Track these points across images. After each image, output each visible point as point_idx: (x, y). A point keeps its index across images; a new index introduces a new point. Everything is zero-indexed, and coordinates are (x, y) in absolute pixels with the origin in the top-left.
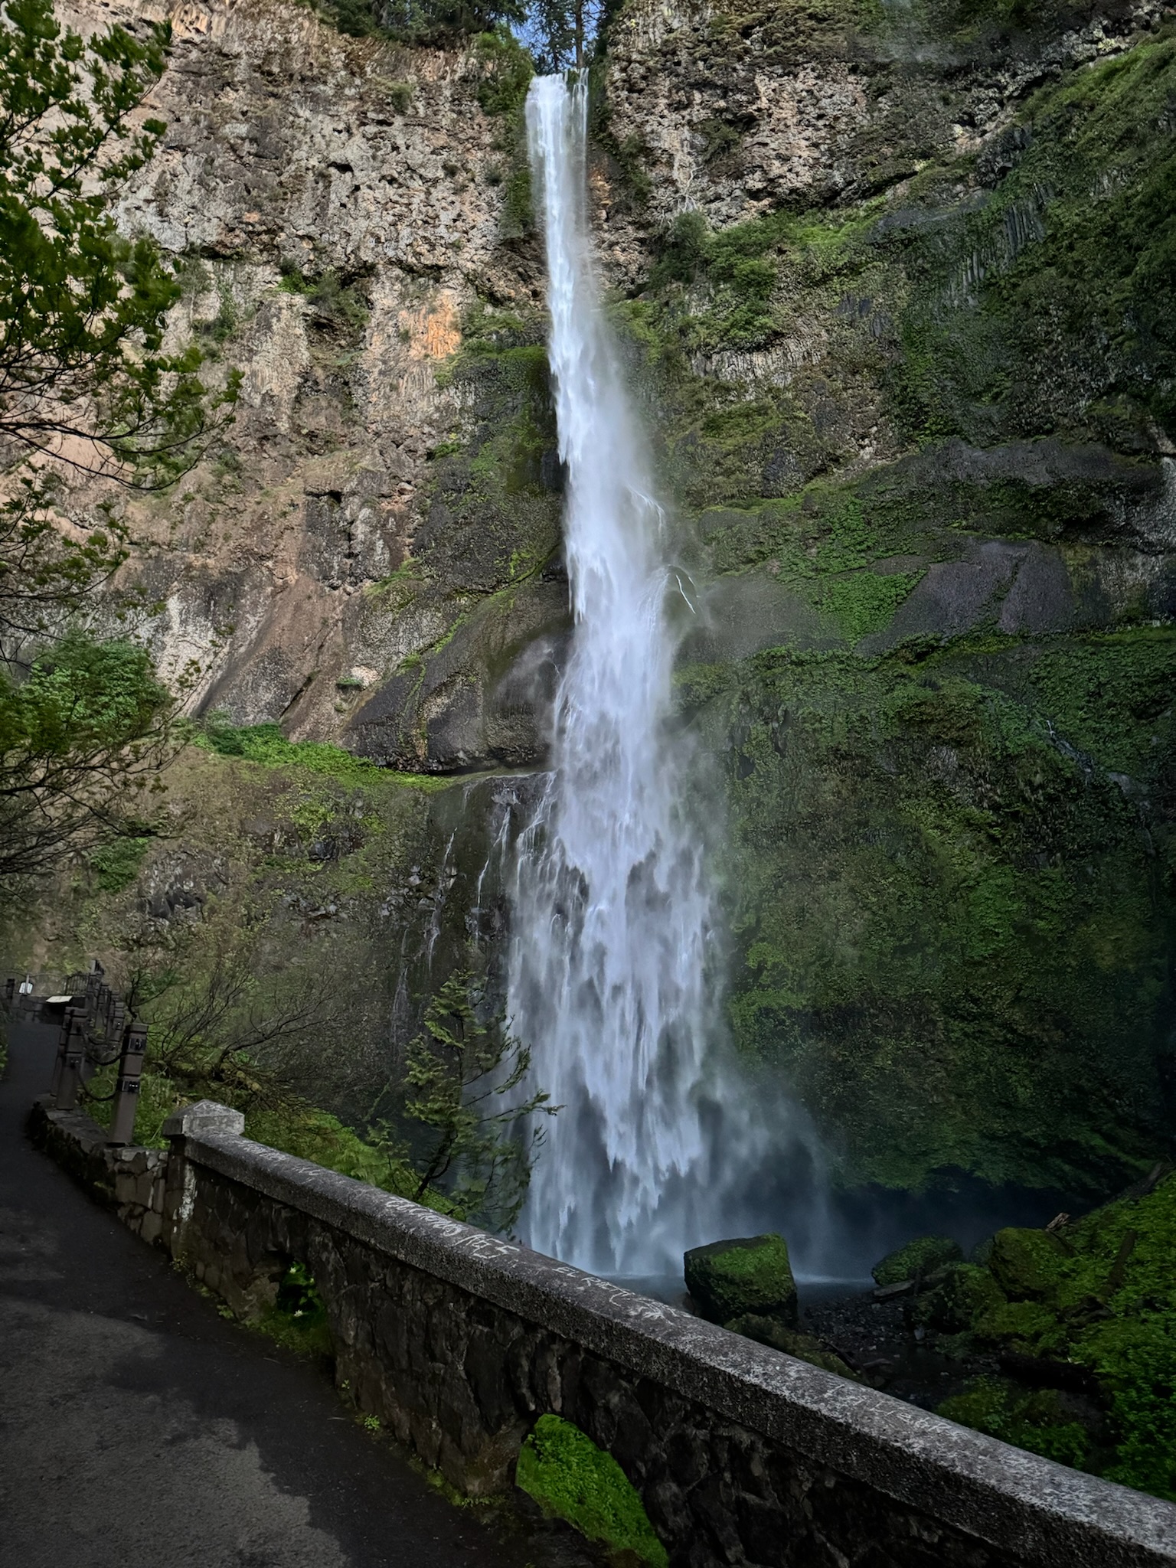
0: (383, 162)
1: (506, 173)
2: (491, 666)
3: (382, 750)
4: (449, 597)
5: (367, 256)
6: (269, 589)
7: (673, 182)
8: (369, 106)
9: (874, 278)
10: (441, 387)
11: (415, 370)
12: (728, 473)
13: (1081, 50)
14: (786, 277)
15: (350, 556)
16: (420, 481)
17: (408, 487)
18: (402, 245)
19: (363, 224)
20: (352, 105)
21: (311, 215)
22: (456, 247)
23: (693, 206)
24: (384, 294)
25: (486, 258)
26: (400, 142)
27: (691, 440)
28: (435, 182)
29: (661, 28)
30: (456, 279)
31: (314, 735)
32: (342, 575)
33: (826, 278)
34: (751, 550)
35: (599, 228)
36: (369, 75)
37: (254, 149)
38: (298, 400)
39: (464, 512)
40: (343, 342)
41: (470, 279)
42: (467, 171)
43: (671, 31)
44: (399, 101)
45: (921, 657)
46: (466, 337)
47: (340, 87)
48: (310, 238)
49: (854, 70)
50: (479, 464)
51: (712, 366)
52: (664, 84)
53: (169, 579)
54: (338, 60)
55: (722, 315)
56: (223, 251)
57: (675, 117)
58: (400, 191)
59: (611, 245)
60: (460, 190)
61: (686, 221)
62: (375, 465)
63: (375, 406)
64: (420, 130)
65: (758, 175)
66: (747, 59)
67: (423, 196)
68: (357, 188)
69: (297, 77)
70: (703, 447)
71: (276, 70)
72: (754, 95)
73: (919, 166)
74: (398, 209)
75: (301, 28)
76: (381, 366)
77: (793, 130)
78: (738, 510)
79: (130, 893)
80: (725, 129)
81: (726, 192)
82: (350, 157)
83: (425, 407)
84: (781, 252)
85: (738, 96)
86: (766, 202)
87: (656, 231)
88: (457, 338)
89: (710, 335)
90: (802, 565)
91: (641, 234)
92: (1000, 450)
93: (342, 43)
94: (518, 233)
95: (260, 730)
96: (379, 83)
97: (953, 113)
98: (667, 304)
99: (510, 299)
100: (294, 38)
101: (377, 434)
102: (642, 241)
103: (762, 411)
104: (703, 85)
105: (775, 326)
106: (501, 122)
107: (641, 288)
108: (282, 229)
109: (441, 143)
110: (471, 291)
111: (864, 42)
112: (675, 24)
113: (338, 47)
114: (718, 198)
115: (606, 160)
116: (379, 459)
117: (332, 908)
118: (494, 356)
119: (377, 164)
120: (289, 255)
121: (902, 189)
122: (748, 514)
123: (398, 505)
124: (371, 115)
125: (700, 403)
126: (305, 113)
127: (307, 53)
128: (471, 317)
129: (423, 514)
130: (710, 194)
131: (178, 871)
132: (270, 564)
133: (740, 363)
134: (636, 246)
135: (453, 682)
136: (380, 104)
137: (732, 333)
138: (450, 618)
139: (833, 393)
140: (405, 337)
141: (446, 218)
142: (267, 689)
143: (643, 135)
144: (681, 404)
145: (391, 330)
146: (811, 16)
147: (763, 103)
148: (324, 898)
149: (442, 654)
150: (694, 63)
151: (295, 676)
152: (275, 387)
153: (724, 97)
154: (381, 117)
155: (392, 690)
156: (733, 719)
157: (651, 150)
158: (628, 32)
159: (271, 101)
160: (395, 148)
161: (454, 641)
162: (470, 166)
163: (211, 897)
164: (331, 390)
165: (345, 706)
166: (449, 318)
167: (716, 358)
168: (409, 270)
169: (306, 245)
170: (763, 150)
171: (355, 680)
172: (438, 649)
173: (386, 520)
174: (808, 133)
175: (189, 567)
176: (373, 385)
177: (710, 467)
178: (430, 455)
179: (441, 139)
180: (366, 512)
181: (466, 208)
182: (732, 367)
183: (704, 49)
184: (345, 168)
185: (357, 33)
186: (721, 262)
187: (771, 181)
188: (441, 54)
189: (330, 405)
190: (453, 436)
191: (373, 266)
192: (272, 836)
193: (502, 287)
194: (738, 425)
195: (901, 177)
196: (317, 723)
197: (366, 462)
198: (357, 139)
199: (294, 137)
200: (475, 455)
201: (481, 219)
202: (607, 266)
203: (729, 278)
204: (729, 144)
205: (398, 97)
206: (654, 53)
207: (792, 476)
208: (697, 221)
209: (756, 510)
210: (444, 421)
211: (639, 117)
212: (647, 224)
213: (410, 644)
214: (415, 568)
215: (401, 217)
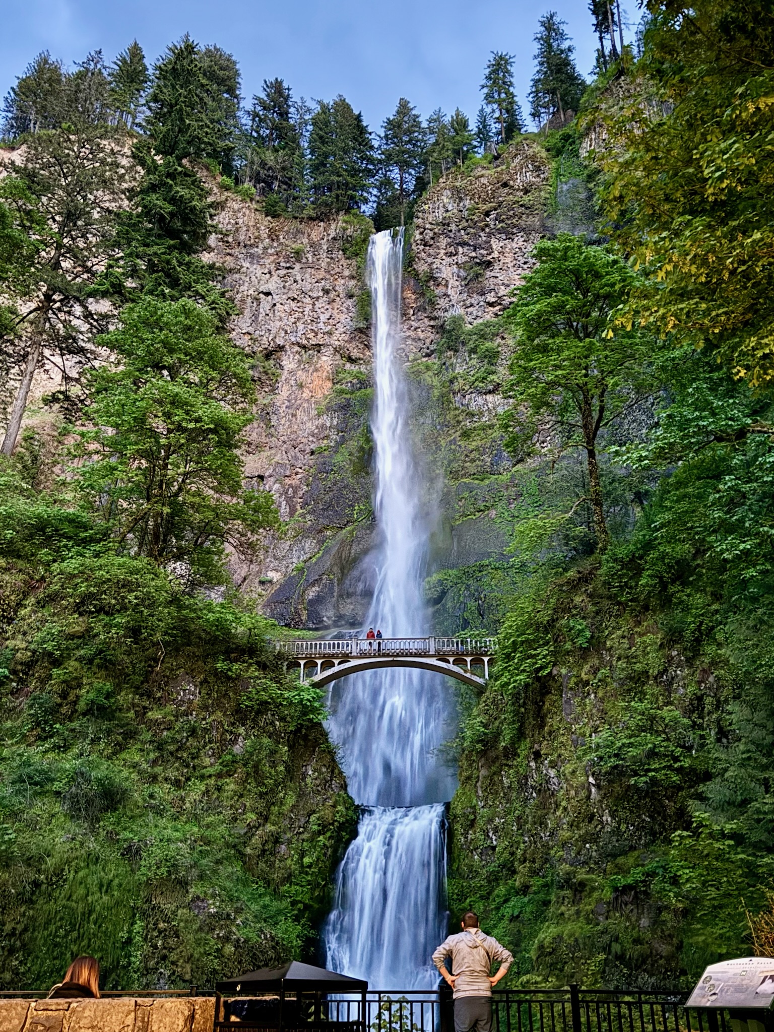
0: (289, 290)
1: (357, 291)
2: (342, 569)
3: (282, 617)
4: (321, 531)
5: (279, 341)
7: (449, 296)
8: (281, 259)
10: (319, 415)
11: (306, 405)
12: (472, 461)
14: (506, 352)
16: (307, 467)
17: (300, 471)
18: (299, 334)
19: (278, 324)
20: (272, 258)
21: (250, 321)
22: (330, 333)
23: (459, 311)
24: (289, 362)
25: (346, 339)
26: (298, 278)
27: (453, 442)
28: (318, 298)
29: (442, 210)
30: (328, 351)
34: (481, 505)
35: (409, 319)
36: (282, 240)
39: (329, 485)
40: (267, 390)
41: (336, 350)
42: (335, 291)
43: (447, 211)
44: (298, 255)
46: (334, 384)
47: (265, 248)
48: (250, 334)
49: (543, 238)
50: (338, 458)
51: (465, 402)
52: (443, 242)
54: (264, 233)
55: (472, 373)
57: (449, 260)
58: (299, 305)
59: (416, 329)
60: (331, 302)
61: (455, 318)
62: (282, 459)
63: (282, 425)
64: (309, 270)
65: (493, 294)
66: (487, 230)
67: (311, 307)
68: (275, 305)
69: (242, 244)
70: (460, 446)
71: (231, 240)
72: (490, 250)
74: (297, 315)
75: (244, 215)
76: (287, 403)
77: (512, 270)
78: (477, 482)
80: (477, 268)
81: (476, 302)
82: (271, 288)
83: (310, 426)
84: (503, 338)
85: (482, 251)
86: (498, 308)
87: (439, 322)
88: (330, 384)
89: (465, 385)
90: (506, 514)
91: (432, 323)
93: (266, 223)
94: (363, 324)
96: (287, 246)
98: (444, 364)
99: (359, 359)
100: (241, 221)
101: (284, 442)
102: (433, 327)
103: (491, 427)
104: (463, 244)
105: (498, 381)
106: (354, 263)
107: (433, 352)
108: (234, 330)
109: (321, 277)
110: (338, 357)
111: (549, 223)
112: (450, 208)
114: (472, 305)
115: (412, 283)
116: (285, 456)
118: (348, 396)
119: (286, 291)
120: (237, 343)
122: (482, 484)
123: (295, 481)
124: (282, 264)
125: (459, 422)
126: (246, 264)
127: (248, 230)
128: (338, 373)
129: (307, 486)
130: (468, 303)
133: (480, 400)
134: (429, 329)
135: (321, 579)
136: (287, 258)
137: (476, 384)
138: (321, 542)
140: (301, 386)
141: (323, 318)
143: (432, 270)
144: (449, 422)
145: (293, 382)
146: (522, 206)
147: (496, 254)
149: (316, 563)
150: (459, 231)
151: (238, 578)
153: (475, 250)
154: (288, 265)
155: (289, 584)
156: (461, 599)
157: (437, 278)
158: (424, 212)
159: (228, 258)
160: (295, 281)
161: (322, 556)
162: (337, 288)
164: (259, 417)
165: (264, 592)
166: (325, 374)
167: (468, 397)
168: (304, 347)
169: (247, 337)
170: (495, 280)
171: (269, 578)
172: (314, 560)
173: (288, 490)
174: (518, 272)
176: (283, 414)
177: (463, 458)
178: (312, 453)
179: (321, 275)
180: (277, 486)
182: (476, 402)
183: (464, 224)
184: (268, 294)
185: (275, 216)
186: (471, 345)
187: (499, 298)
188: (322, 224)
189: (259, 426)
190: (325, 441)
191: (283, 347)
193: (355, 354)
194: (479, 435)
197: (277, 458)
198: (275, 278)
199: (240, 279)
200: (336, 452)
201: (342, 317)
202: (414, 339)
203: (475, 353)
204: (478, 275)
205: (297, 253)
206: (438, 224)
207: (506, 464)
208: (461, 318)
209: (487, 482)
210: (321, 433)
211: (430, 260)
212: (435, 318)
213: (299, 558)
214: (303, 516)
215: (299, 319)
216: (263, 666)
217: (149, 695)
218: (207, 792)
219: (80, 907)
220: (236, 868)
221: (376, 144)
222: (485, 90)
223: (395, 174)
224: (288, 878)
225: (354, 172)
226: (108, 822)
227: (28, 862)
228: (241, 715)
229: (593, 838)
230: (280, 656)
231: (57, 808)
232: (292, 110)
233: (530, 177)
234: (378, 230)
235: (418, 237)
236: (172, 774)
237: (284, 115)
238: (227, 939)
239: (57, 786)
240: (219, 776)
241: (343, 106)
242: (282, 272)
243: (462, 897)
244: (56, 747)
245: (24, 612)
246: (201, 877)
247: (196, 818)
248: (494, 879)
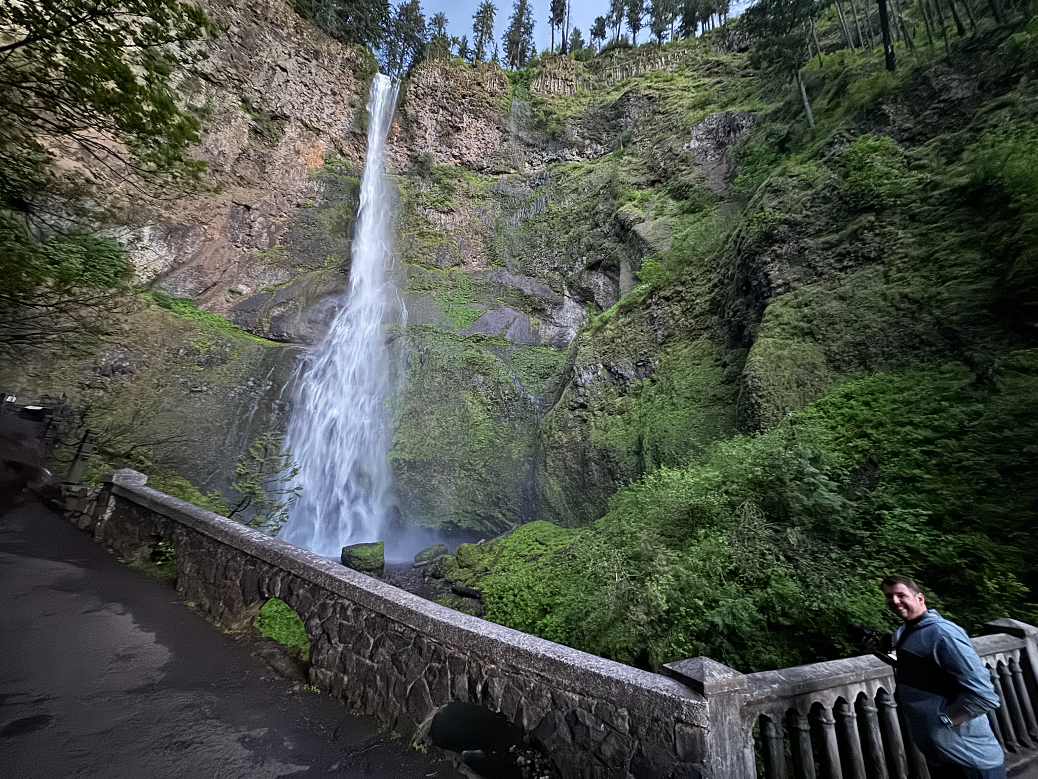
0: (303, 76)
1: (358, 105)
2: (307, 300)
3: (246, 323)
4: (294, 266)
5: (286, 111)
6: (203, 238)
7: (425, 139)
8: (302, 49)
9: (490, 203)
10: (309, 180)
11: (299, 168)
12: (424, 254)
13: (568, 156)
14: (460, 191)
15: (248, 235)
16: (291, 215)
17: (285, 215)
18: (304, 114)
19: (288, 97)
20: (294, 45)
21: (263, 82)
23: (431, 151)
24: (291, 131)
25: (342, 135)
26: (313, 71)
27: (412, 237)
28: (326, 94)
29: (433, 79)
30: (326, 138)
31: (212, 309)
32: (243, 242)
33: (473, 197)
34: (426, 285)
35: (392, 143)
36: (305, 37)
37: (240, 41)
38: (238, 159)
39: (309, 234)
40: (266, 143)
41: (333, 140)
42: (341, 96)
43: (436, 82)
44: (317, 54)
45: (478, 341)
46: (326, 163)
47: (289, 35)
48: (260, 92)
49: (498, 128)
50: (320, 216)
51: (425, 213)
52: (430, 100)
53: (148, 218)
54: (291, 23)
55: (433, 195)
56: (212, 79)
57: (431, 115)
58: (309, 91)
59: (396, 152)
60: (336, 103)
61: (427, 155)
62: (270, 201)
63: (276, 176)
64: (323, 70)
65: (457, 150)
66: (462, 107)
67: (319, 98)
68: (288, 81)
69: (269, 20)
70: (416, 241)
71: (259, 12)
72: (462, 120)
73: (512, 171)
74: (306, 98)
76: (283, 160)
77: (473, 140)
78: (424, 269)
79: (90, 361)
80: (449, 128)
81: (444, 151)
82: (288, 67)
83: (301, 185)
84: (459, 181)
85: (456, 118)
86: (458, 161)
87: (416, 154)
88: (322, 162)
89: (427, 201)
90: (444, 296)
91: (409, 153)
92: (518, 278)
93: (295, 17)
94: (358, 131)
95: (183, 300)
96: (309, 42)
97: (526, 158)
98: (413, 183)
99: (349, 155)
101: (275, 188)
102: (409, 156)
103: (441, 236)
104: (444, 108)
105: (452, 207)
106: (360, 84)
107: (405, 173)
108: (246, 82)
110: (332, 146)
111: (503, 120)
112: (439, 81)
113: (292, 18)
114: (441, 152)
115: (401, 118)
116: (273, 199)
117: (205, 388)
118: (337, 176)
119: (300, 75)
120: (247, 95)
121: (505, 176)
122: (428, 271)
123: (279, 221)
124: (302, 54)
125: (418, 225)
126: (270, 38)
127: (276, 13)
128: (330, 156)
129: (289, 228)
130: (438, 149)
131: (121, 356)
132: (206, 227)
133: (437, 215)
134: (406, 156)
135: (288, 303)
136: (307, 52)
137: (436, 203)
138: (292, 275)
139: (468, 239)
140: (297, 152)
141: (327, 111)
142: (191, 282)
143: (417, 116)
144: (411, 222)
145: (291, 147)
146: (487, 102)
147: (465, 125)
148: (201, 383)
149: (285, 290)
150: (443, 98)
151: (208, 281)
152: (227, 150)
153: (451, 116)
154: (306, 57)
155: (256, 300)
156: (406, 347)
157: (420, 123)
158: (420, 74)
159: (253, 24)
160: (310, 72)
161: (292, 286)
162: (343, 95)
163: (138, 371)
164: (256, 161)
165: (231, 300)
166: (320, 153)
167: (428, 210)
168: (306, 126)
169: (257, 94)
170: (461, 142)
171: (239, 290)
172: (284, 287)
173: (271, 226)
174: (478, 143)
175: (160, 216)
176: (277, 167)
177: (417, 249)
178: (298, 206)
179: (333, 79)
180: (261, 219)
181: (338, 111)
182: (433, 216)
183: (446, 95)
184: (284, 70)
185: (303, 17)
186: (437, 176)
187: (462, 154)
188: (340, 44)
189: (254, 167)
190: (311, 201)
191: (288, 117)
192: (179, 351)
193: (346, 150)
194: (431, 238)
195: (506, 173)
196: (215, 304)
197: (267, 198)
198: (293, 61)
199: (262, 45)
200: (319, 212)
201: (343, 118)
202: (393, 159)
203: (439, 183)
204: (449, 134)
206: (428, 87)
207: (447, 263)
208: (431, 157)
209: (431, 271)
210: (308, 193)
211: (418, 109)
212: (411, 150)
213: (270, 281)
214: (280, 249)
215: (306, 102)
233: (496, 87)
234: (382, 73)
242: (301, 60)
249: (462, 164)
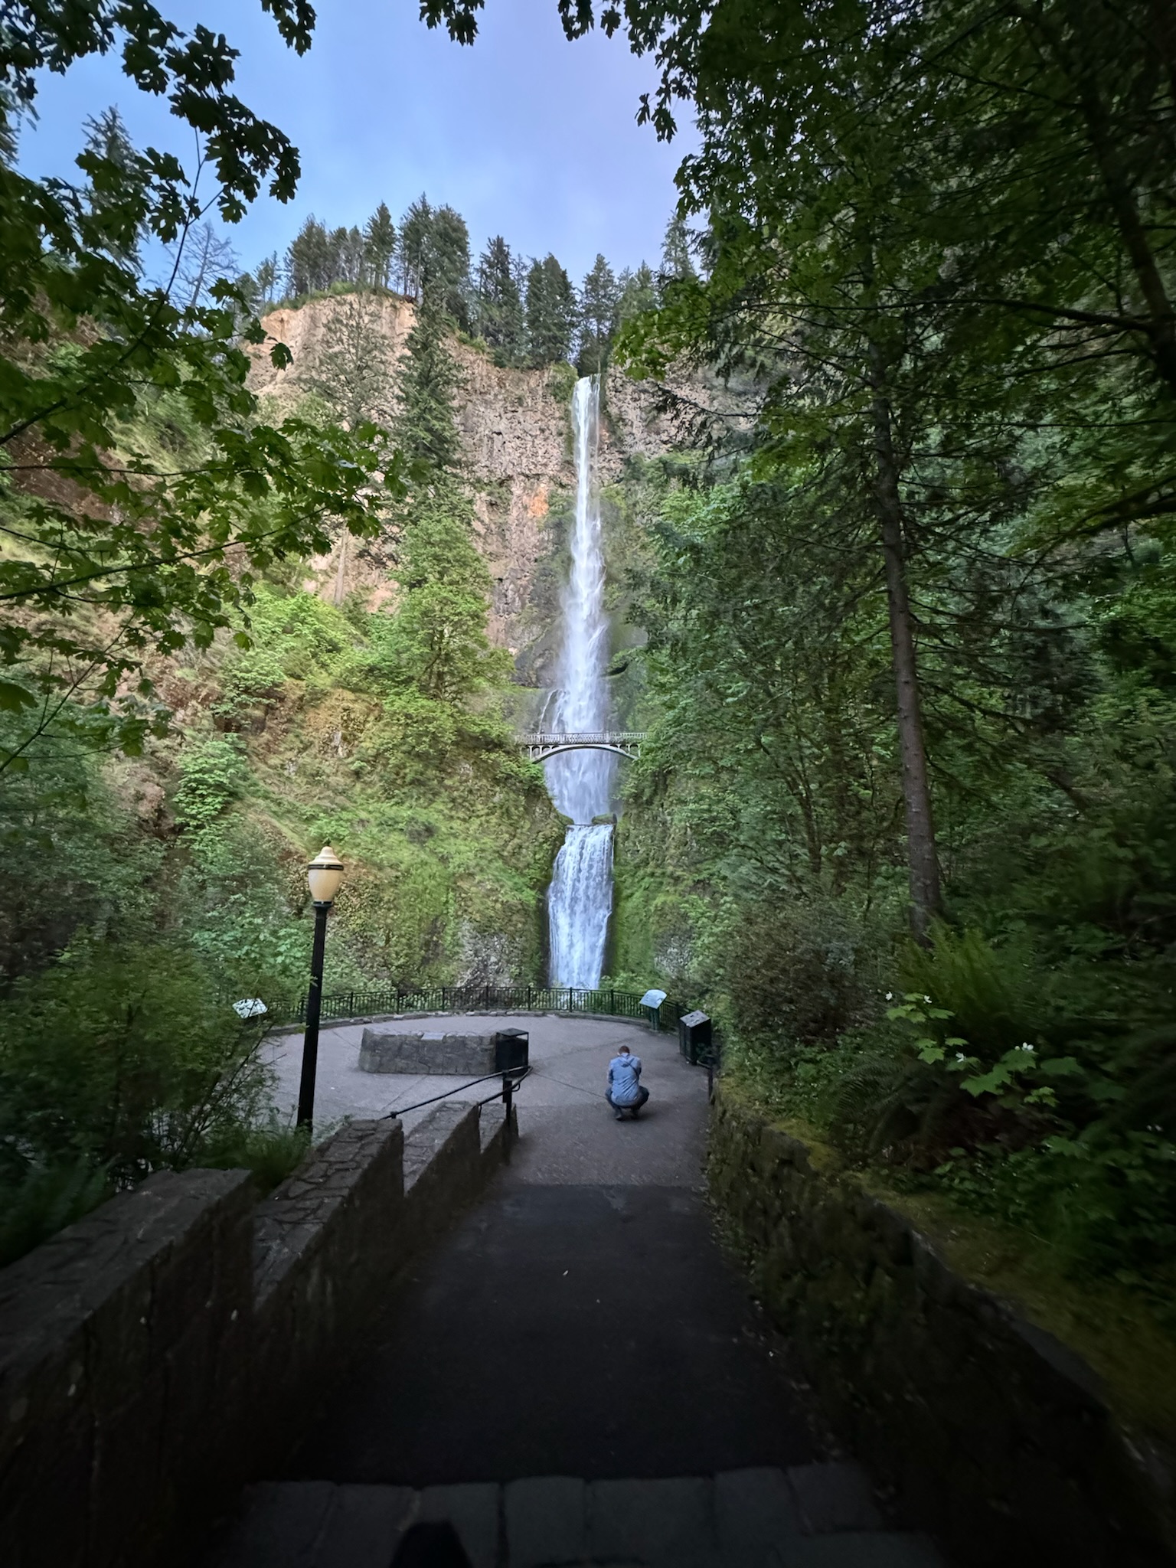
0: (515, 430)
1: (565, 431)
3: (520, 679)
4: (543, 619)
5: (509, 472)
7: (633, 434)
8: (508, 404)
10: (540, 531)
11: (530, 523)
15: (507, 605)
16: (532, 572)
17: (528, 574)
18: (523, 466)
19: (508, 458)
20: (501, 403)
21: (487, 456)
22: (545, 465)
23: (641, 447)
24: (517, 489)
25: (558, 469)
26: (521, 420)
27: (635, 553)
28: (536, 436)
30: (545, 479)
32: (504, 612)
35: (604, 453)
36: (508, 388)
37: (463, 428)
39: (548, 585)
40: (501, 512)
41: (551, 478)
42: (549, 430)
44: (520, 400)
46: (550, 506)
47: (496, 395)
48: (487, 467)
50: (554, 565)
52: (630, 388)
54: (494, 381)
57: (634, 404)
58: (522, 442)
59: (609, 461)
60: (546, 439)
61: (638, 453)
62: (515, 565)
63: (514, 538)
64: (529, 413)
65: (666, 434)
67: (531, 443)
68: (505, 442)
69: (478, 391)
74: (521, 451)
75: (479, 366)
76: (516, 522)
80: (654, 412)
81: (653, 441)
82: (501, 429)
83: (534, 540)
87: (626, 456)
88: (546, 506)
91: (621, 456)
94: (568, 456)
96: (512, 392)
98: (629, 490)
99: (568, 485)
100: (476, 371)
101: (516, 552)
102: (621, 459)
106: (563, 406)
107: (621, 480)
109: (538, 418)
110: (552, 484)
113: (495, 371)
114: (650, 443)
115: (606, 422)
116: (516, 563)
118: (559, 516)
119: (512, 431)
123: (523, 582)
124: (509, 408)
126: (482, 409)
127: (482, 379)
128: (552, 497)
129: (533, 586)
130: (647, 441)
134: (619, 461)
135: (544, 654)
136: (512, 403)
138: (544, 627)
140: (526, 508)
141: (541, 453)
143: (621, 412)
145: (520, 505)
149: (539, 643)
154: (513, 409)
155: (522, 658)
157: (625, 419)
160: (519, 422)
162: (550, 428)
164: (498, 534)
166: (543, 498)
168: (527, 476)
169: (485, 469)
171: (510, 653)
172: (538, 640)
173: (520, 588)
176: (514, 530)
178: (536, 560)
179: (539, 416)
180: (512, 586)
181: (549, 447)
184: (499, 433)
185: (502, 366)
186: (649, 476)
188: (538, 372)
190: (544, 552)
191: (512, 476)
193: (565, 481)
197: (511, 565)
198: (504, 420)
199: (478, 421)
200: (551, 559)
201: (555, 452)
202: (608, 469)
204: (655, 418)
205: (520, 399)
208: (642, 453)
210: (541, 546)
211: (619, 404)
212: (623, 453)
213: (529, 638)
214: (530, 608)
215: (523, 454)
216: (508, 753)
217: (444, 771)
218: (481, 825)
219: (421, 887)
220: (500, 863)
221: (578, 298)
222: (665, 249)
223: (593, 325)
224: (528, 866)
225: (561, 326)
226: (430, 843)
227: (391, 867)
228: (496, 781)
229: (687, 854)
230: (517, 745)
231: (402, 838)
232: (511, 266)
234: (581, 376)
235: (611, 384)
236: (461, 815)
237: (505, 272)
238: (496, 901)
239: (401, 826)
240: (488, 815)
241: (552, 262)
242: (510, 415)
243: (621, 875)
244: (397, 803)
245: (368, 725)
246: (482, 870)
247: (477, 839)
248: (637, 867)
249: (675, 447)
